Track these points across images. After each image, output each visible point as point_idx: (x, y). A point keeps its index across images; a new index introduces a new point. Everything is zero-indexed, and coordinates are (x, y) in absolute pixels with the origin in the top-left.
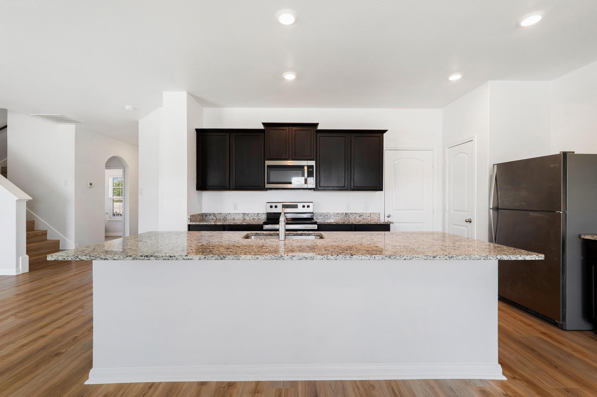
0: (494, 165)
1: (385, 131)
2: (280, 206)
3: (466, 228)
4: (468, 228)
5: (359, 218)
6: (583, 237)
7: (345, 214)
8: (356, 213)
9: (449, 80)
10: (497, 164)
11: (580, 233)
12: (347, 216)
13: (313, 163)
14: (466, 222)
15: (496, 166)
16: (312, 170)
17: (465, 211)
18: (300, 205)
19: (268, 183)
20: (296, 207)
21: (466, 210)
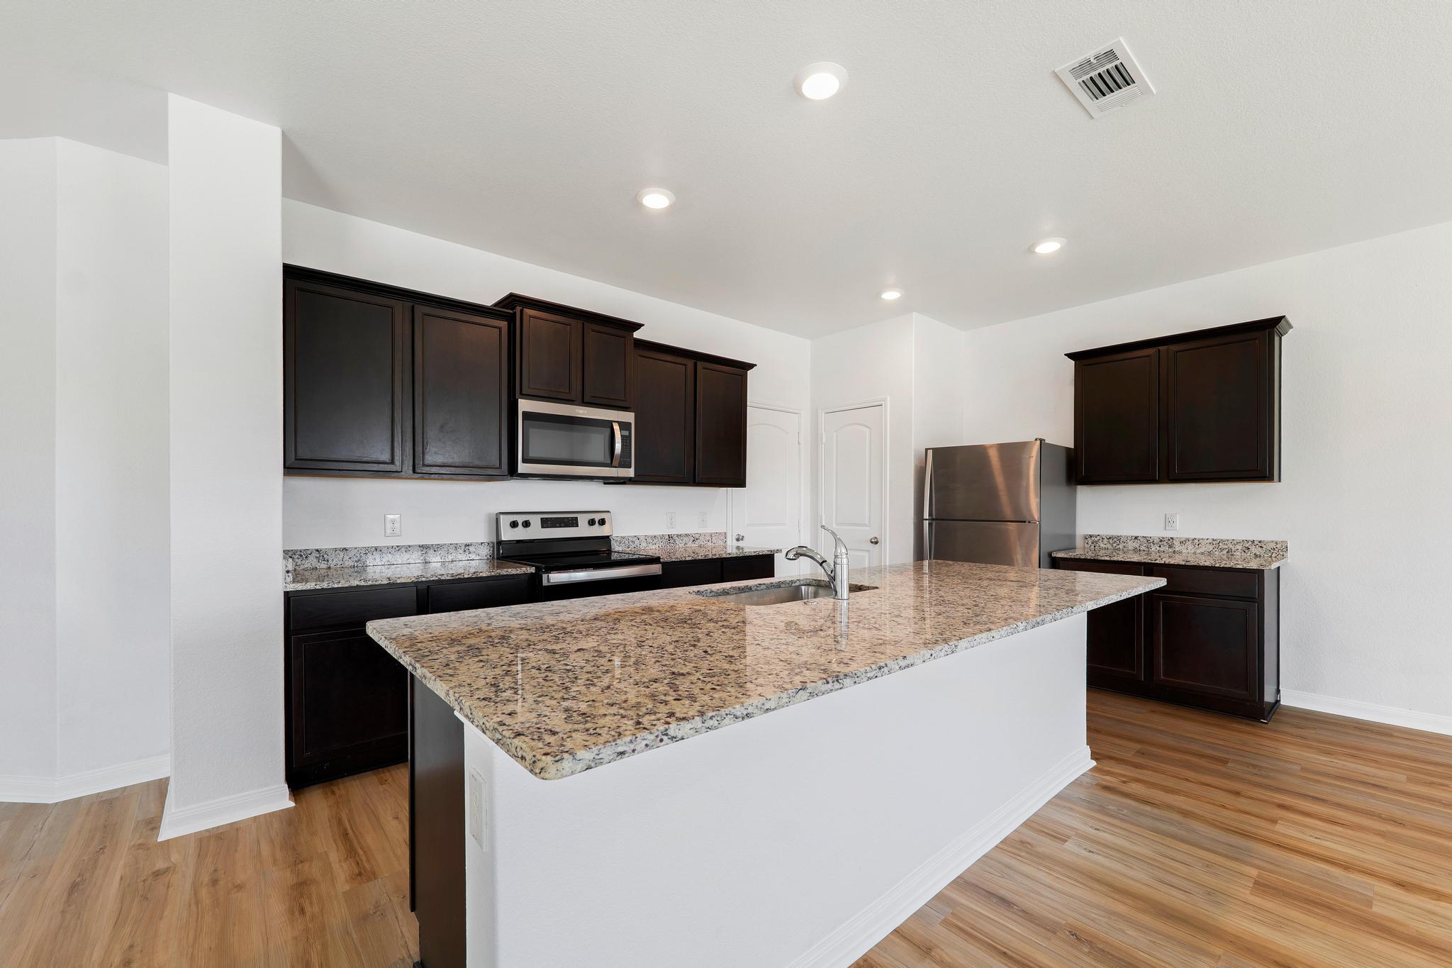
0: (927, 450)
1: (751, 366)
2: (536, 521)
3: (866, 554)
4: (869, 554)
5: (693, 545)
6: (1054, 555)
7: (667, 537)
8: (687, 535)
9: (881, 298)
10: (934, 450)
11: (1050, 550)
12: (672, 541)
13: (629, 417)
14: (872, 542)
15: (930, 452)
16: (628, 434)
17: (865, 525)
18: (582, 520)
19: (524, 461)
20: (573, 522)
21: (867, 523)
